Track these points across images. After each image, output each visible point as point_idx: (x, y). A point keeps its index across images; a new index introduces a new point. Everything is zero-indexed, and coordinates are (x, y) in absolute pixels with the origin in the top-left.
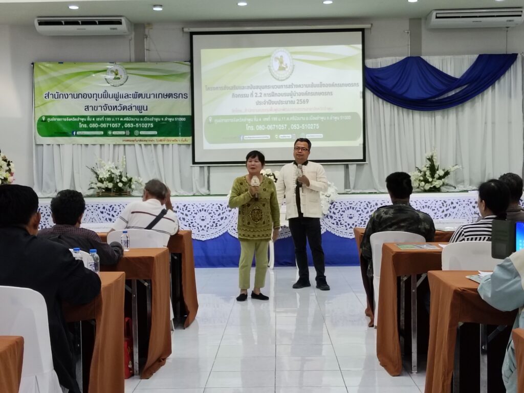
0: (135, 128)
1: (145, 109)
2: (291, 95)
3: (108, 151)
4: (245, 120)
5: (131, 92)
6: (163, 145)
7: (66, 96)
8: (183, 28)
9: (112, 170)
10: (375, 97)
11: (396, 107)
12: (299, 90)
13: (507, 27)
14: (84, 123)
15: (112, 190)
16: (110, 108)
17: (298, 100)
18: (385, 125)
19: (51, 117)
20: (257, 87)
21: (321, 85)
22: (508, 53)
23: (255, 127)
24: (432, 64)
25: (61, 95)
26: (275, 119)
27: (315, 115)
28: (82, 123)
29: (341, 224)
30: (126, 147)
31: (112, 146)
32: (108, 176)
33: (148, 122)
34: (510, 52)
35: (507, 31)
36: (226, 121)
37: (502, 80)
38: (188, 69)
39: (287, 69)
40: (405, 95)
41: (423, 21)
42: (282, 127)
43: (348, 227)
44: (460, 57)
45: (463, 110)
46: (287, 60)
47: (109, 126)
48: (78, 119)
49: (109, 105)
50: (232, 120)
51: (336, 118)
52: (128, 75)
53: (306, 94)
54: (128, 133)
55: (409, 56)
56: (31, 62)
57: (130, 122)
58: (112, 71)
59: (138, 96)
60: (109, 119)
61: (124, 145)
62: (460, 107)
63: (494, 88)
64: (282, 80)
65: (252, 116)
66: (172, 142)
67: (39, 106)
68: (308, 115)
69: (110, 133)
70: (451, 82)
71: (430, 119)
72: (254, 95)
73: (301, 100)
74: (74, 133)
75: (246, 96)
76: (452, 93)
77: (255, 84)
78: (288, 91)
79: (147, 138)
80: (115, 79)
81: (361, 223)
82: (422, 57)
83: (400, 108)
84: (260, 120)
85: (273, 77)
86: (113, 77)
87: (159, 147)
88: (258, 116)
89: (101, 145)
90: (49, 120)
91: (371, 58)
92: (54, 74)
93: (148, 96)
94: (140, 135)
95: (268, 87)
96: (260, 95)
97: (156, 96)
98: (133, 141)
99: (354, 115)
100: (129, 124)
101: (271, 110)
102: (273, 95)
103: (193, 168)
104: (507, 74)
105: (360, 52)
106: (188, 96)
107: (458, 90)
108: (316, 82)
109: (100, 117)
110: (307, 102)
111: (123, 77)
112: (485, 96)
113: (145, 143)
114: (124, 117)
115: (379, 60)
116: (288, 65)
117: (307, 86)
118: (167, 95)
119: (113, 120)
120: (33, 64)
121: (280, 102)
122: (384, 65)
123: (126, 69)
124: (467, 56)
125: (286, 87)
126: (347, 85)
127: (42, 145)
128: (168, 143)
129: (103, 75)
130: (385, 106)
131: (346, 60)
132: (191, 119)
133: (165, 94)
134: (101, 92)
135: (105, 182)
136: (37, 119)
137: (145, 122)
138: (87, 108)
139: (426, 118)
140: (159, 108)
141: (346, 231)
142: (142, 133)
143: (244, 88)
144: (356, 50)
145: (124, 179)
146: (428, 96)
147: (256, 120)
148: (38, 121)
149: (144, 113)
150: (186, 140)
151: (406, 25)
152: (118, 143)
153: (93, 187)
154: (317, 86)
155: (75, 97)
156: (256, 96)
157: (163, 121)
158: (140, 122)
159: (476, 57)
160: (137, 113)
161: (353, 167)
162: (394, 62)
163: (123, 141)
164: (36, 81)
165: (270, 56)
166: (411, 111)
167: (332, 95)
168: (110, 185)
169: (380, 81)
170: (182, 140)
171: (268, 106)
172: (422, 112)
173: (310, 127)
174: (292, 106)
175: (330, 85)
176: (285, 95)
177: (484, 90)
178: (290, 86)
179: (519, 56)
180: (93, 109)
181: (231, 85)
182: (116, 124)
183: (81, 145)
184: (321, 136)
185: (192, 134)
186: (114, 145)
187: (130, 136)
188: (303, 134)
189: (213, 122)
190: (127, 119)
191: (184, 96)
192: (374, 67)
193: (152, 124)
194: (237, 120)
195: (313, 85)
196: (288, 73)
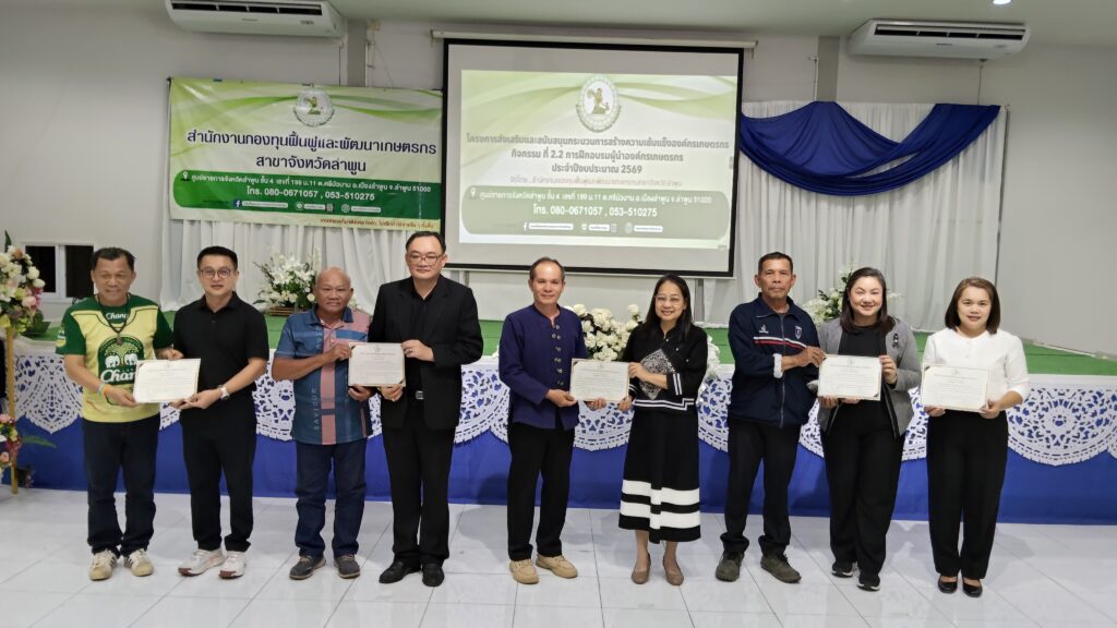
0: (342, 201)
1: (362, 168)
2: (613, 156)
3: (295, 237)
4: (531, 196)
5: (339, 138)
6: (390, 231)
7: (225, 139)
8: (432, 32)
9: (297, 273)
10: (755, 167)
11: (789, 186)
12: (625, 149)
13: (983, 60)
14: (255, 186)
15: (296, 306)
16: (301, 164)
17: (624, 166)
18: (768, 217)
19: (198, 173)
20: (556, 141)
21: (665, 143)
22: (981, 104)
23: (548, 210)
24: (854, 116)
25: (217, 137)
26: (583, 197)
27: (651, 193)
28: (252, 187)
30: (328, 232)
31: (301, 230)
32: (288, 281)
33: (364, 191)
34: (986, 102)
35: (981, 67)
36: (500, 195)
37: (971, 149)
38: (438, 103)
39: (608, 112)
40: (807, 167)
41: (842, 43)
42: (594, 211)
44: (902, 106)
45: (902, 197)
46: (608, 97)
47: (298, 194)
49: (299, 158)
50: (510, 196)
51: (686, 199)
52: (335, 108)
53: (638, 156)
54: (330, 207)
55: (815, 100)
56: (167, 77)
57: (335, 189)
58: (307, 100)
59: (348, 144)
60: (298, 182)
61: (324, 228)
62: (897, 193)
63: (956, 163)
64: (598, 131)
65: (544, 190)
66: (406, 228)
67: (178, 154)
68: (640, 192)
69: (299, 206)
70: (886, 148)
71: (845, 209)
72: (550, 154)
73: (628, 166)
74: (238, 203)
75: (537, 155)
76: (886, 168)
77: (551, 136)
78: (608, 149)
79: (363, 219)
80: (311, 113)
82: (838, 103)
83: (796, 189)
84: (558, 197)
85: (587, 127)
86: (309, 110)
87: (384, 235)
88: (555, 191)
89: (283, 226)
90: (194, 178)
91: (751, 101)
93: (368, 147)
94: (351, 213)
95: (574, 142)
96: (558, 154)
97: (381, 147)
98: (339, 222)
99: (717, 195)
100: (332, 193)
101: (577, 181)
102: (582, 155)
104: (980, 139)
105: (735, 89)
106: (436, 149)
107: (895, 164)
108: (657, 137)
109: (284, 177)
110: (640, 171)
111: (325, 111)
112: (941, 176)
114: (325, 179)
115: (766, 105)
116: (610, 105)
117: (640, 143)
118: (400, 147)
119: (305, 184)
120: (169, 80)
121: (594, 169)
122: (773, 114)
123: (331, 97)
124: (914, 105)
125: (605, 142)
126: (708, 145)
127: (182, 221)
128: (399, 228)
129: (290, 105)
130: (770, 183)
131: (705, 101)
132: (441, 189)
133: (398, 145)
134: (285, 135)
135: (283, 292)
136: (173, 176)
137: (360, 191)
138: (261, 161)
139: (839, 208)
140: (384, 168)
142: (355, 209)
143: (532, 141)
144: (727, 85)
146: (847, 171)
147: (550, 196)
148: (176, 178)
149: (360, 175)
151: (812, 47)
152: (313, 224)
153: (262, 299)
154: (657, 143)
155: (241, 140)
156: (553, 157)
157: (392, 191)
158: (351, 190)
159: (928, 108)
160: (347, 174)
161: (710, 285)
162: (791, 110)
163: (322, 220)
164: (174, 110)
165: (579, 88)
166: (814, 194)
167: (682, 160)
168: (293, 298)
169: (765, 141)
170: (423, 225)
171: (572, 175)
172: (833, 197)
173: (642, 212)
174: (614, 176)
175: (680, 144)
176: (603, 156)
177: (939, 166)
178: (611, 142)
179: (1002, 111)
180: (272, 163)
181: (511, 135)
182: (310, 192)
183: (249, 224)
184: (659, 229)
185: (441, 215)
186: (306, 227)
187: (335, 212)
188: (629, 224)
189: (477, 197)
190: (329, 184)
191: (430, 149)
192: (757, 116)
193: (372, 195)
194: (519, 196)
195: (650, 143)
196: (609, 120)
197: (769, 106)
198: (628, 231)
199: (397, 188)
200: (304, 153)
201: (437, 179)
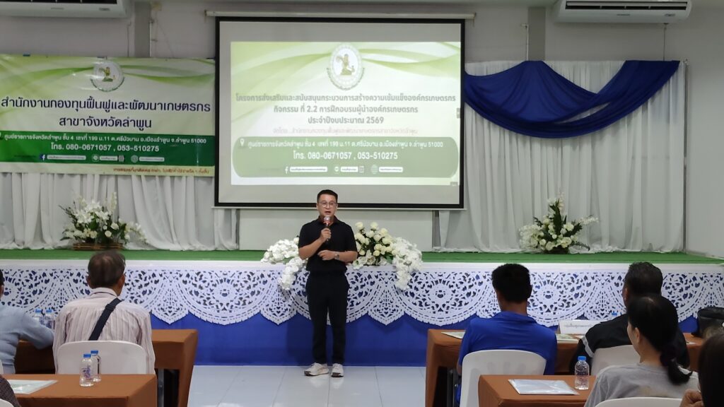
0: (132, 153)
1: (148, 125)
2: (359, 110)
3: (92, 184)
4: (291, 144)
5: (129, 100)
6: (172, 177)
7: (32, 104)
8: (205, 12)
9: (97, 213)
10: (478, 116)
11: (507, 132)
12: (370, 104)
13: (665, 24)
14: (59, 142)
15: (96, 241)
16: (97, 123)
17: (368, 117)
18: (491, 157)
19: (9, 133)
20: (311, 98)
21: (402, 97)
22: (666, 60)
23: (306, 155)
24: (559, 73)
25: (26, 102)
26: (335, 144)
27: (393, 139)
28: (55, 143)
29: (426, 305)
30: (120, 180)
31: (97, 178)
32: (90, 220)
33: (150, 144)
34: (669, 59)
35: (665, 29)
36: (265, 144)
37: (657, 96)
38: (211, 69)
39: (353, 74)
40: (520, 115)
41: (547, 12)
43: (436, 309)
44: (598, 63)
45: (601, 138)
46: (354, 61)
47: (95, 148)
48: (50, 137)
49: (95, 118)
50: (273, 144)
51: (422, 145)
52: (125, 75)
53: (380, 109)
54: (122, 158)
55: (527, 60)
57: (125, 143)
58: (101, 70)
59: (138, 105)
60: (95, 138)
61: (116, 176)
62: (597, 134)
63: (645, 109)
64: (346, 89)
65: (301, 139)
66: (185, 174)
68: (383, 139)
69: (95, 158)
70: (586, 98)
71: (555, 149)
72: (306, 109)
73: (372, 118)
74: (44, 157)
75: (295, 110)
76: (587, 114)
77: (307, 94)
78: (355, 104)
79: (150, 167)
80: (105, 80)
81: (455, 305)
82: (545, 62)
83: (514, 134)
84: (314, 144)
85: (337, 86)
86: (103, 78)
87: (168, 180)
88: (311, 139)
89: (82, 175)
90: (6, 137)
91: (473, 61)
92: (15, 71)
93: (153, 107)
94: (139, 163)
95: (323, 98)
96: (314, 109)
97: (164, 107)
98: (129, 170)
99: (448, 141)
100: (123, 146)
101: (330, 131)
102: (333, 109)
103: (215, 211)
104: (664, 89)
105: (459, 53)
106: (211, 107)
107: (595, 110)
108: (396, 93)
109: (82, 134)
110: (382, 121)
111: (118, 78)
112: (633, 120)
113: (146, 173)
114: (117, 135)
115: (485, 64)
116: (356, 68)
117: (382, 98)
118: (180, 106)
119: (101, 139)
121: (344, 120)
122: (492, 72)
123: (122, 67)
124: (608, 62)
125: (352, 98)
126: (438, 98)
128: (180, 174)
129: (88, 75)
130: (491, 129)
131: (437, 63)
132: (214, 141)
133: (178, 104)
134: (83, 99)
135: (85, 230)
137: (147, 144)
138: (63, 121)
139: (550, 149)
140: (167, 124)
141: (434, 315)
142: (142, 159)
143: (291, 98)
144: (452, 50)
145: (114, 226)
146: (554, 117)
147: (307, 144)
149: (146, 131)
150: (205, 171)
151: (522, 16)
152: (106, 173)
153: (67, 236)
154: (396, 98)
155: (47, 105)
156: (308, 111)
157: (174, 143)
158: (139, 143)
159: (621, 63)
160: (136, 130)
161: (444, 215)
162: (506, 68)
163: (115, 170)
165: (329, 54)
166: (528, 137)
167: (417, 111)
168: (94, 235)
169: (486, 94)
170: (200, 171)
171: (325, 126)
172: (544, 140)
173: (386, 156)
174: (360, 126)
175: (414, 98)
176: (351, 110)
177: (631, 111)
178: (357, 98)
179: (682, 65)
180: (72, 123)
181: (272, 94)
182: (105, 146)
183: (53, 174)
184: (400, 169)
185: (215, 161)
186: (101, 175)
187: (125, 163)
188: (374, 166)
189: (245, 146)
190: (121, 139)
191: (205, 107)
192: (478, 74)
193: (157, 147)
194: (281, 144)
195: (390, 98)
196: (355, 79)
197: (489, 66)
198: (374, 172)
199: (178, 140)
200: (99, 114)
201: (212, 133)
